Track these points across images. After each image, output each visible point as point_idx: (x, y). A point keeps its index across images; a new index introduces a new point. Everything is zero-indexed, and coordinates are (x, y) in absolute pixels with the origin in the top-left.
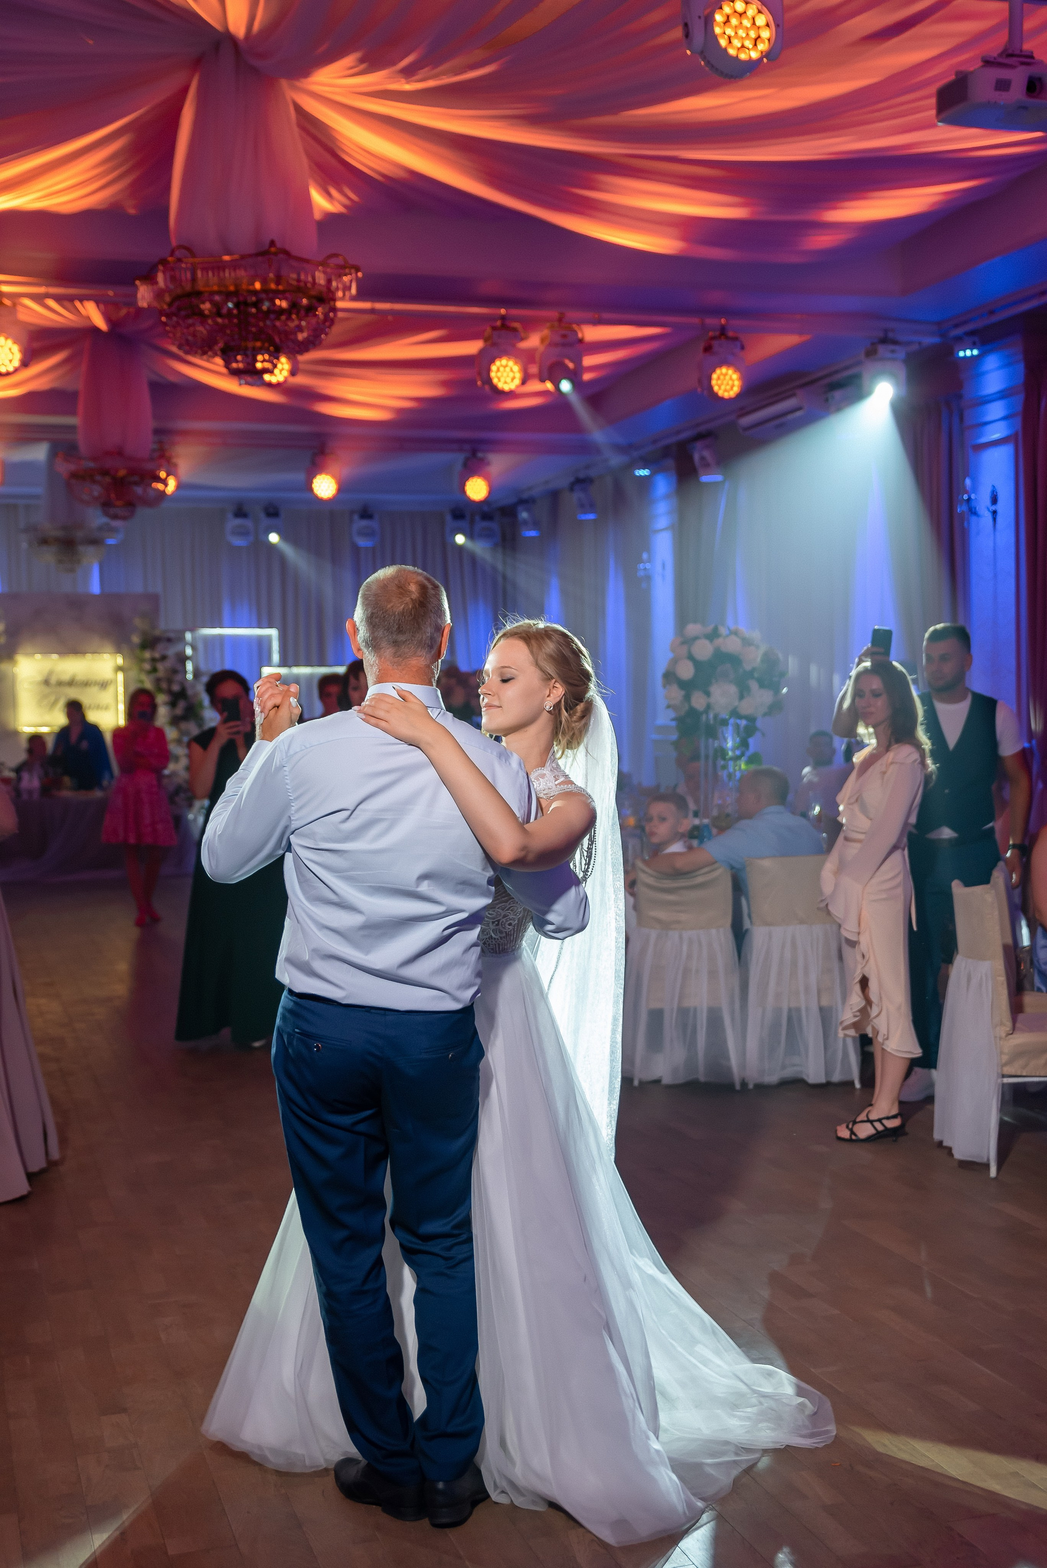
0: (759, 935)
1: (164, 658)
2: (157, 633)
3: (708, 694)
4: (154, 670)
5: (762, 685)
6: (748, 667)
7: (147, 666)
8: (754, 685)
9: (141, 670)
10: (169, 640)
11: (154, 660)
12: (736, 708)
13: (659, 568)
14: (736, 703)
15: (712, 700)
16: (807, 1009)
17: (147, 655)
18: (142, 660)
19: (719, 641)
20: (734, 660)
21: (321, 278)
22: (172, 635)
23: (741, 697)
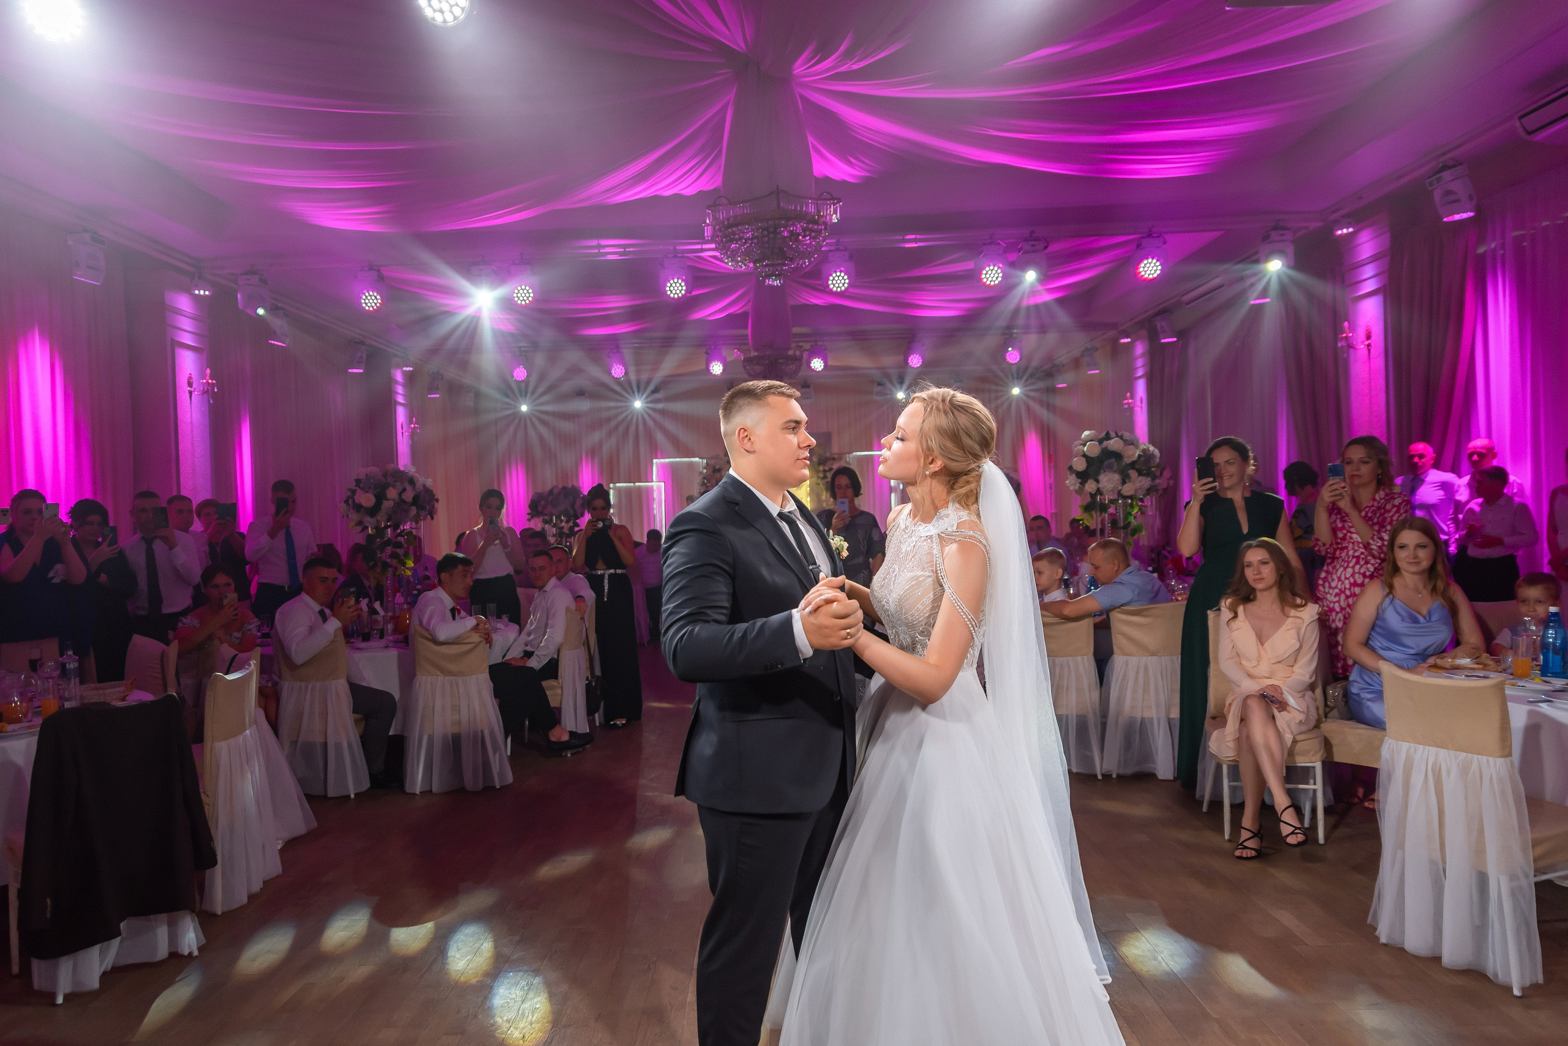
0: (1118, 661)
1: (831, 469)
2: (828, 455)
3: (1098, 481)
4: (825, 477)
5: (1140, 474)
6: (1127, 460)
7: (821, 475)
8: (1133, 474)
9: (818, 477)
10: (834, 459)
11: (825, 471)
12: (1120, 491)
13: (1138, 403)
14: (1120, 488)
15: (1100, 485)
16: (1159, 719)
17: (821, 468)
18: (819, 472)
19: (1105, 443)
20: (1118, 456)
21: (812, 209)
22: (836, 456)
23: (1124, 482)
